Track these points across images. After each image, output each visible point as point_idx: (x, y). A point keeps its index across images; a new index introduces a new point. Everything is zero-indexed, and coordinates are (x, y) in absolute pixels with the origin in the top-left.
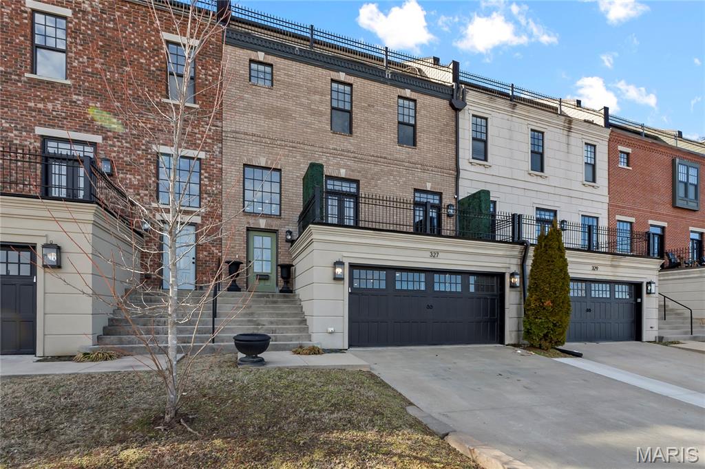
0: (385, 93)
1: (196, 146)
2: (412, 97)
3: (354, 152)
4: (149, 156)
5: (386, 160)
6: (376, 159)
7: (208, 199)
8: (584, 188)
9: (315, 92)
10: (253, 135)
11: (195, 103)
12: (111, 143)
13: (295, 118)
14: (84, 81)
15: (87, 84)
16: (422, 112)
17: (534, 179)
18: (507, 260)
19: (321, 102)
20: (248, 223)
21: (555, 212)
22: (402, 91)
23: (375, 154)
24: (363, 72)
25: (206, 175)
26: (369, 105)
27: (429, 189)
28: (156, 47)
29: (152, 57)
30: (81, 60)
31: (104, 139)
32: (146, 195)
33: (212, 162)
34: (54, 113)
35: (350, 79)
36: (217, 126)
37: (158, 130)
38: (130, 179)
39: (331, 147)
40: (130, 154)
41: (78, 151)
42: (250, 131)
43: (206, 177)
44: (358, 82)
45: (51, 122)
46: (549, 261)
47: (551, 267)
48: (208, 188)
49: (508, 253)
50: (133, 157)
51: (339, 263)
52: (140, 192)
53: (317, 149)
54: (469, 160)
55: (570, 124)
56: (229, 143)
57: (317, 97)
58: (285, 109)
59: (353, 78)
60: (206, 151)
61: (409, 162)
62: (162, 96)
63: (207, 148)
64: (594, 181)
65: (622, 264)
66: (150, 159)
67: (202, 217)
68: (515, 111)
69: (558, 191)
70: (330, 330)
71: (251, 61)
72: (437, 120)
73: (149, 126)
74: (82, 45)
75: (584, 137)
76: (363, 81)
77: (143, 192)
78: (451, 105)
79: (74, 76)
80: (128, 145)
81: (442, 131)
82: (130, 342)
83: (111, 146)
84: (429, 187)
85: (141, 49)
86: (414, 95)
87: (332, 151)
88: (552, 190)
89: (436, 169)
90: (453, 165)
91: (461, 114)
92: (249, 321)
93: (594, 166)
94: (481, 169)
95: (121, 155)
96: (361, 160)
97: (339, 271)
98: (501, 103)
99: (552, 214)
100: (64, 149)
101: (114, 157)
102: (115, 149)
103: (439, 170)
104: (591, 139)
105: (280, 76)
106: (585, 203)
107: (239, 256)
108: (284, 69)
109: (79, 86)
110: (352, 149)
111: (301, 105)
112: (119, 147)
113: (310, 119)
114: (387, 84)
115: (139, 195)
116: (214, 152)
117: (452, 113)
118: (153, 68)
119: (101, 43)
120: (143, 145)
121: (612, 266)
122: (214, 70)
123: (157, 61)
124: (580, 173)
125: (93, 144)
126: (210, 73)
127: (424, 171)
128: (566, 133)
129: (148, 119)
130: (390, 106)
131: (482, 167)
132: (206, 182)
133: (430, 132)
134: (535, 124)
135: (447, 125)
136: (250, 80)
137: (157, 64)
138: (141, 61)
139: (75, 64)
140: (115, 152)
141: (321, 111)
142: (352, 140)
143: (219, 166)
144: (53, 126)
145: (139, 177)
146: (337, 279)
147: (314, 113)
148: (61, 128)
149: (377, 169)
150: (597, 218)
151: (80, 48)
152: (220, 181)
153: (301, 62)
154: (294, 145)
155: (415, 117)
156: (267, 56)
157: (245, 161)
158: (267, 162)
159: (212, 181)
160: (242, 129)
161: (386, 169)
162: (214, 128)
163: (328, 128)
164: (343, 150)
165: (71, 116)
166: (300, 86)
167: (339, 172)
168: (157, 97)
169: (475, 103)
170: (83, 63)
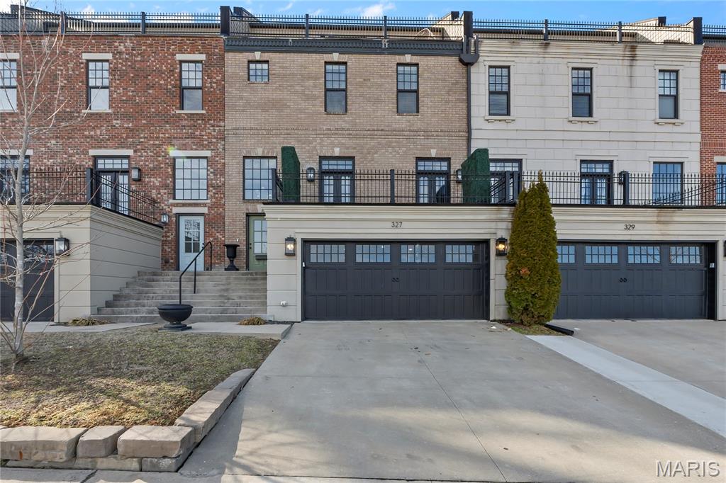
0: (382, 64)
1: (203, 147)
2: (413, 62)
3: (348, 130)
4: (167, 161)
5: (383, 132)
6: (372, 132)
7: (214, 191)
8: (657, 128)
9: (309, 78)
10: (251, 129)
11: (203, 109)
12: (139, 154)
13: (289, 106)
14: (120, 108)
15: (122, 110)
16: (425, 75)
17: (578, 127)
18: (493, 225)
19: (315, 86)
20: (247, 209)
21: (611, 163)
22: (402, 57)
23: (371, 128)
24: (358, 47)
25: (212, 170)
26: (365, 80)
27: (433, 156)
28: (172, 69)
29: (168, 78)
30: (119, 91)
31: (135, 151)
32: (165, 193)
33: (217, 159)
34: (101, 137)
35: (344, 58)
36: (220, 126)
37: (174, 138)
38: (153, 182)
39: (325, 128)
40: (153, 161)
41: (118, 165)
42: (249, 126)
43: (211, 173)
44: (351, 59)
45: (100, 144)
46: (527, 222)
47: (530, 228)
48: (214, 182)
49: (493, 217)
50: (156, 163)
51: (290, 240)
52: (161, 191)
53: (310, 132)
54: (484, 117)
55: (634, 51)
56: (231, 139)
57: (311, 83)
58: (281, 100)
59: (347, 56)
60: (212, 150)
61: (410, 131)
62: (177, 108)
63: (212, 147)
64: (676, 116)
65: (676, 219)
66: (168, 163)
67: (209, 207)
68: (548, 50)
69: (614, 136)
70: (284, 302)
71: (250, 62)
72: (444, 80)
73: (167, 135)
74: (119, 80)
75: (657, 63)
76: (358, 56)
77: (163, 191)
78: (461, 61)
79: (114, 105)
80: (152, 154)
81: (450, 90)
82: (120, 313)
83: (139, 156)
84: (433, 153)
85: (161, 72)
86: (415, 59)
87: (325, 132)
88: (605, 137)
89: (442, 134)
90: (464, 126)
91: (473, 69)
92: (221, 296)
93: (676, 98)
94: (502, 125)
95: (147, 163)
96: (356, 137)
97: (290, 247)
98: (528, 46)
99: (606, 166)
100: (108, 164)
101: (142, 165)
102: (143, 159)
103: (447, 133)
104: (670, 63)
105: (276, 69)
106: (659, 146)
107: (239, 239)
108: (279, 63)
109: (118, 112)
110: (347, 126)
111: (296, 93)
112: (146, 156)
113: (303, 105)
114: (383, 54)
115: (160, 194)
116: (218, 150)
117: (462, 69)
118: (170, 87)
119: (132, 75)
120: (163, 152)
121: (658, 222)
122: (217, 78)
123: (172, 80)
124: (652, 108)
125: (128, 157)
126: (214, 80)
127: (427, 137)
128: (627, 63)
129: (166, 130)
130: (388, 76)
131: (503, 122)
132: (212, 176)
133: (435, 95)
134: (580, 61)
135: (457, 83)
136: (249, 80)
137: (173, 82)
138: (161, 82)
139: (115, 96)
140: (142, 161)
141: (315, 95)
142: (346, 118)
143: (223, 161)
144: (100, 148)
145: (160, 179)
146: (290, 254)
147: (308, 98)
148: (105, 148)
149: (373, 143)
150: (682, 163)
151: (118, 82)
152: (223, 174)
153: (294, 52)
154: (288, 131)
155: (418, 82)
156: (263, 54)
157: (244, 153)
158: (263, 152)
159: (217, 175)
160: (242, 125)
161: (384, 141)
162: (218, 128)
163: (322, 109)
164: (337, 130)
165: (112, 138)
166: (293, 74)
167: (333, 151)
168: (173, 110)
169: (491, 52)
170: (120, 93)
